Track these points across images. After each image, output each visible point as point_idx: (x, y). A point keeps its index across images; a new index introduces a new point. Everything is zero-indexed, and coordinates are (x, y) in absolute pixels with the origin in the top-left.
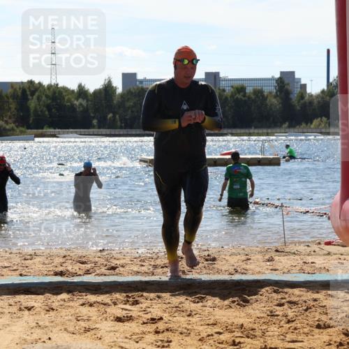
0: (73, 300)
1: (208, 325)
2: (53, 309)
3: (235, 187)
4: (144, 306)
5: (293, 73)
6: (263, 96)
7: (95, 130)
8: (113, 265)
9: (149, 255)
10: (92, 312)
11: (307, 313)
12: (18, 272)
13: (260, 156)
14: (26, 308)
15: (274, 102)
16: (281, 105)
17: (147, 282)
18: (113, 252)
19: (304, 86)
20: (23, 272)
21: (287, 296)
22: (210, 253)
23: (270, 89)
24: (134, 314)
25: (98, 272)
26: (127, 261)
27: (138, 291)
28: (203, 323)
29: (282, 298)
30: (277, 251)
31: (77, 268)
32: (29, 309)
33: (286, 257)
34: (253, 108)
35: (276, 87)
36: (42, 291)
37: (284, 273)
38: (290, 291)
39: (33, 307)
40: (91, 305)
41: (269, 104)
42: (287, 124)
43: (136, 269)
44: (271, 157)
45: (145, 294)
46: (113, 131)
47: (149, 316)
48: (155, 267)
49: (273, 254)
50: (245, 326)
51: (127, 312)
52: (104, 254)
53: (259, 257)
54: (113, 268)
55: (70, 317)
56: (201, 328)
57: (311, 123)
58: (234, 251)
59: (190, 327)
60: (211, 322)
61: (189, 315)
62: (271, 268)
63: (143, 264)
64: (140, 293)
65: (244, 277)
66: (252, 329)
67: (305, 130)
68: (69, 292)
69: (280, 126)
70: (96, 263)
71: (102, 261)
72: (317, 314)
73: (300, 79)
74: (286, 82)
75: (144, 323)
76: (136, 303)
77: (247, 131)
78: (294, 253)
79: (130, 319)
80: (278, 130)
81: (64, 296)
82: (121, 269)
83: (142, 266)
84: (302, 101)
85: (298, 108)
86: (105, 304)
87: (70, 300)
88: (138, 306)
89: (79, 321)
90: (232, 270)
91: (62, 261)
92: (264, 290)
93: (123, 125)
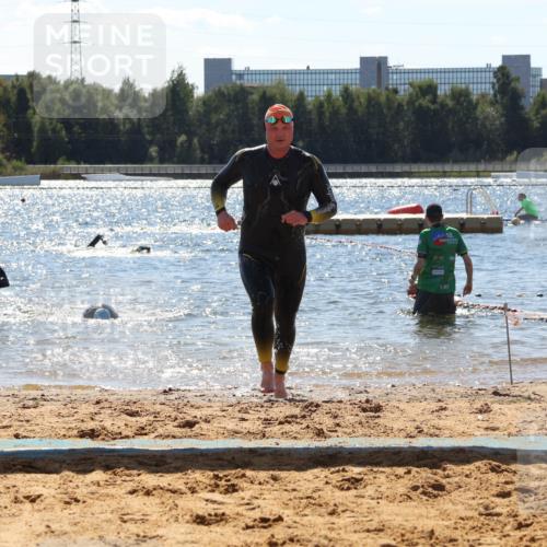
0: (114, 484)
1: (368, 531)
2: (77, 501)
3: (435, 272)
4: (247, 494)
5: (526, 58)
6: (470, 102)
7: (154, 167)
8: (189, 418)
9: (255, 400)
10: (151, 505)
12: (11, 431)
13: (464, 216)
14: (27, 498)
15: (491, 113)
16: (503, 119)
17: (252, 451)
18: (189, 394)
20: (21, 432)
21: (515, 479)
22: (370, 396)
23: (483, 88)
24: (229, 510)
25: (160, 431)
26: (215, 410)
27: (236, 467)
28: (357, 527)
29: (507, 483)
30: (496, 393)
31: (122, 424)
32: (33, 500)
33: (512, 406)
34: (450, 126)
35: (493, 84)
36: (57, 465)
37: (509, 435)
39: (39, 496)
40: (148, 493)
41: (481, 117)
42: (515, 154)
43: (231, 425)
44: (486, 216)
45: (249, 473)
46: (187, 169)
47: (257, 514)
48: (268, 422)
49: (489, 399)
50: (437, 534)
51: (216, 506)
52: (172, 397)
53: (464, 404)
54: (190, 425)
55: (110, 516)
56: (355, 537)
58: (414, 393)
59: (333, 535)
60: (374, 525)
61: (332, 513)
62: (485, 425)
63: (245, 416)
64: (239, 471)
65: (435, 443)
66: (451, 540)
68: (107, 468)
69: (502, 159)
70: (156, 414)
71: (167, 410)
73: (540, 69)
74: (513, 75)
75: (248, 527)
76: (232, 489)
77: (439, 168)
78: (529, 398)
79: (221, 518)
80: (498, 167)
81: (98, 475)
82: (204, 425)
83: (243, 420)
85: (536, 124)
86: (174, 492)
87: (108, 483)
88: (235, 494)
89: (125, 522)
90: (411, 429)
91: (93, 411)
92: (472, 467)
93: (206, 156)
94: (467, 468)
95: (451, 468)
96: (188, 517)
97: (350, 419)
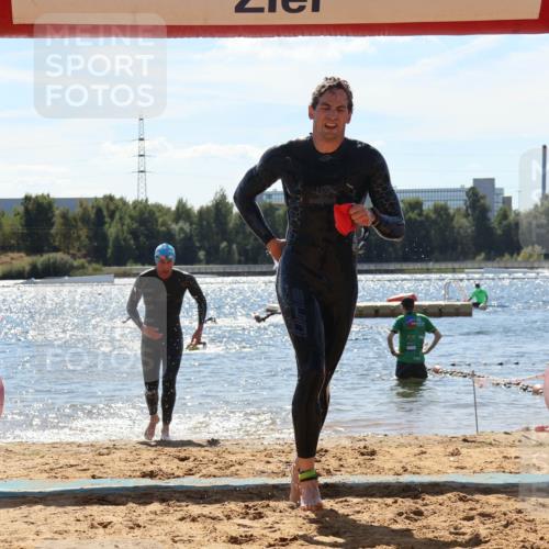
0: (168, 513)
2: (139, 526)
4: (270, 520)
5: (492, 181)
6: (448, 215)
7: (202, 267)
9: (278, 447)
10: (195, 529)
11: (507, 530)
12: (89, 473)
13: (442, 303)
14: (100, 524)
15: (464, 224)
16: (474, 228)
17: (275, 487)
18: (227, 443)
19: (508, 201)
20: (97, 473)
21: (478, 506)
22: (367, 443)
23: (457, 204)
24: (256, 533)
25: (204, 472)
26: (247, 455)
27: (262, 499)
29: (471, 509)
30: (465, 440)
31: (174, 467)
32: (105, 526)
33: (478, 450)
34: (433, 232)
35: (466, 201)
36: (124, 499)
37: (474, 472)
38: (482, 498)
39: (110, 523)
40: (194, 520)
41: (456, 226)
42: (483, 255)
43: (259, 467)
44: (459, 303)
45: (272, 503)
46: (228, 268)
47: (278, 535)
49: (460, 445)
51: (246, 529)
53: (439, 449)
55: (164, 538)
57: (518, 254)
58: (402, 440)
62: (456, 464)
63: (270, 460)
64: (265, 502)
65: (417, 479)
67: (509, 265)
68: (163, 500)
69: (474, 258)
70: (201, 459)
71: (210, 456)
72: (522, 531)
73: (502, 190)
74: (481, 193)
75: (270, 545)
76: (259, 516)
77: (424, 266)
78: (491, 444)
79: (250, 539)
80: (469, 265)
81: (156, 506)
82: (238, 467)
83: (268, 462)
84: (505, 223)
85: (499, 232)
86: (214, 519)
87: (163, 513)
88: (261, 520)
89: (176, 542)
90: (398, 468)
91: (153, 457)
92: (444, 497)
93: (243, 258)
94: (440, 498)
95: (429, 498)
96: (224, 538)
97: (351, 461)
